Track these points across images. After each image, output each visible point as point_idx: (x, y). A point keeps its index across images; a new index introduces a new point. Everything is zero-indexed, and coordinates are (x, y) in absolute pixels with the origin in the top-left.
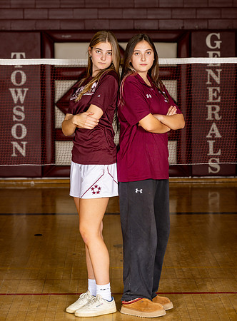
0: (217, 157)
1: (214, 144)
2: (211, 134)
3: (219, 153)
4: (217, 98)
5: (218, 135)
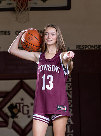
0: (71, 133)
1: (70, 127)
2: (69, 123)
3: (72, 131)
4: (71, 105)
5: (72, 123)
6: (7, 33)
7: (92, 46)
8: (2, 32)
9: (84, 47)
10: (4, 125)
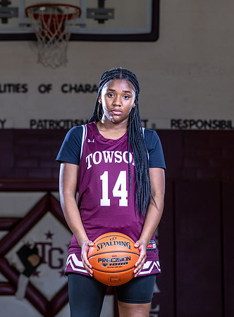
5: (156, 290)
6: (21, 89)
7: (206, 122)
9: (188, 123)
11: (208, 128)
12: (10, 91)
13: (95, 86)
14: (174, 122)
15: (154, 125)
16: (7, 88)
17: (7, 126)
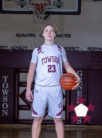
4: (81, 95)
6: (33, 36)
7: (100, 48)
8: (29, 34)
9: (94, 49)
10: (28, 108)
11: (101, 50)
12: (29, 36)
13: (60, 35)
14: (89, 48)
15: (81, 49)
16: (28, 35)
17: (28, 49)
